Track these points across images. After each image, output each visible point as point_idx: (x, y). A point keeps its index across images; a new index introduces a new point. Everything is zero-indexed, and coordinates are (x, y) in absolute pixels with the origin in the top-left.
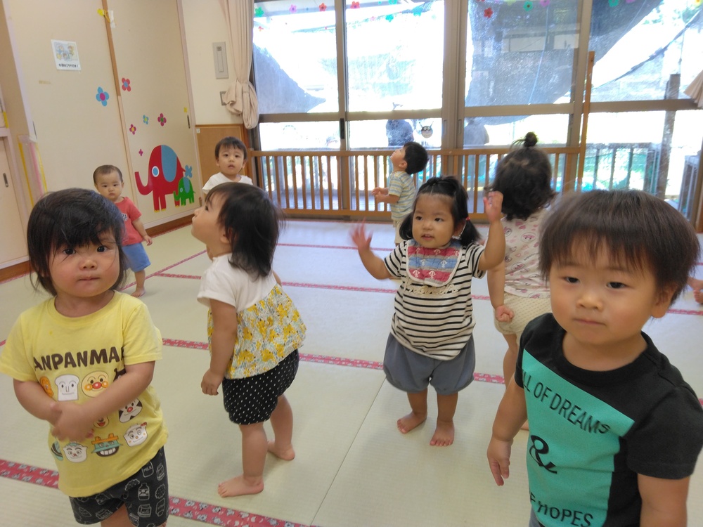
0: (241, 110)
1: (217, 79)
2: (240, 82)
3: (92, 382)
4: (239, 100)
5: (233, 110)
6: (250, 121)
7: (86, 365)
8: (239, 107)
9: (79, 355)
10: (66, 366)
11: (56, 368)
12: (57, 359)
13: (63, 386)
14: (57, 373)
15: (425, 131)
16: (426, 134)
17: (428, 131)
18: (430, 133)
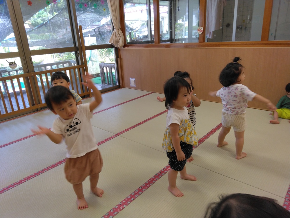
15: (12, 65)
16: (13, 67)
17: (13, 65)
18: (15, 66)
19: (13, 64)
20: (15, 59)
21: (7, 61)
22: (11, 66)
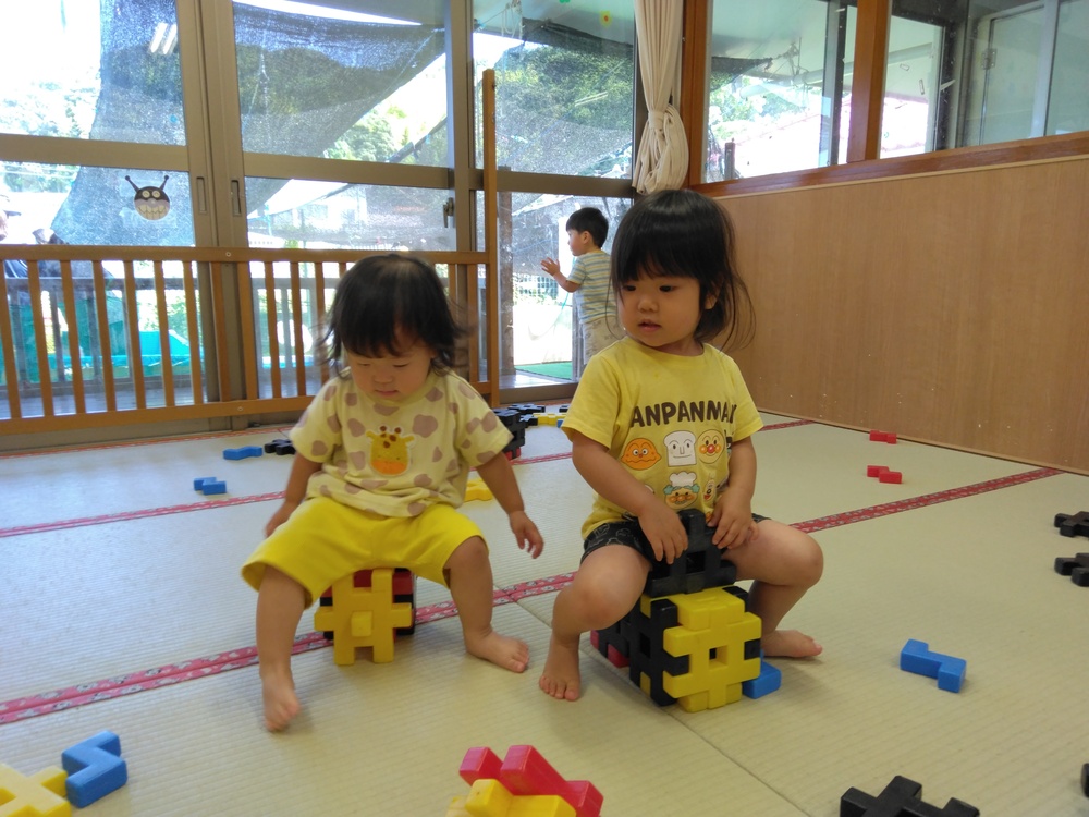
3: (707, 442)
7: (702, 420)
9: (693, 405)
10: (680, 420)
11: (666, 422)
12: (668, 409)
13: (674, 447)
14: (668, 428)
15: (146, 199)
16: (150, 209)
17: (153, 201)
18: (161, 207)
19: (152, 197)
20: (167, 178)
21: (127, 178)
22: (143, 207)
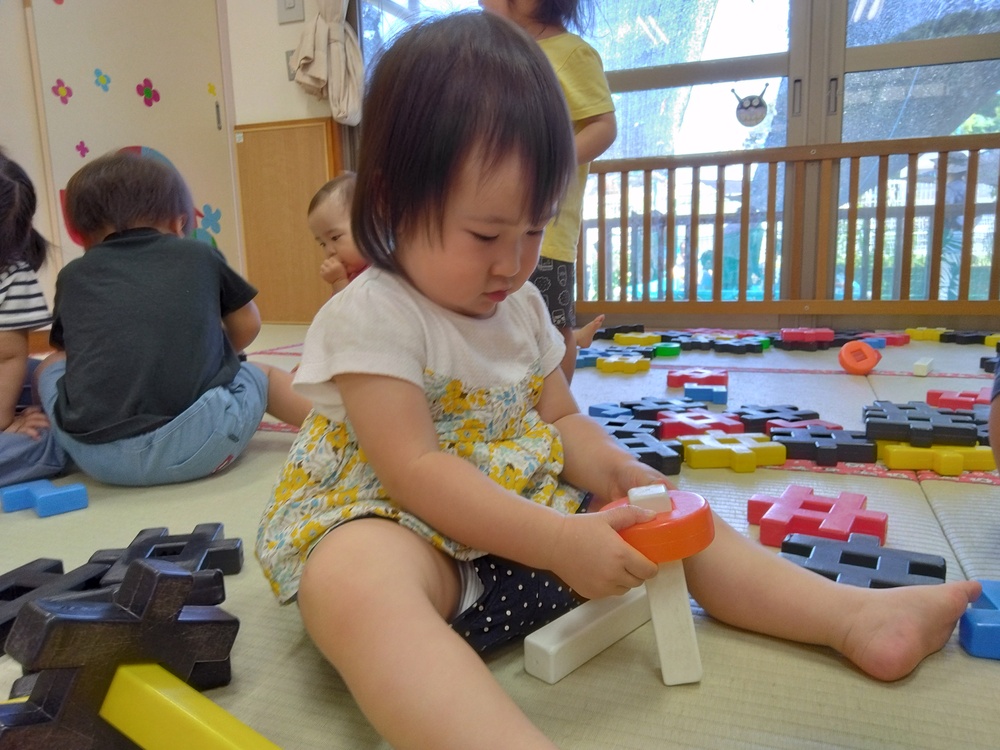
0: (323, 77)
1: (281, 24)
2: (325, 18)
4: (321, 55)
5: (307, 80)
6: (343, 104)
8: (319, 70)
15: (747, 108)
16: (749, 118)
17: (753, 110)
18: (758, 115)
19: (752, 105)
20: (767, 85)
21: (733, 91)
22: (743, 116)
